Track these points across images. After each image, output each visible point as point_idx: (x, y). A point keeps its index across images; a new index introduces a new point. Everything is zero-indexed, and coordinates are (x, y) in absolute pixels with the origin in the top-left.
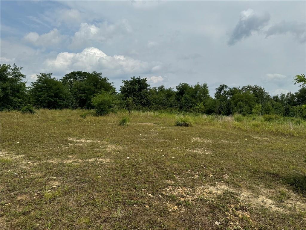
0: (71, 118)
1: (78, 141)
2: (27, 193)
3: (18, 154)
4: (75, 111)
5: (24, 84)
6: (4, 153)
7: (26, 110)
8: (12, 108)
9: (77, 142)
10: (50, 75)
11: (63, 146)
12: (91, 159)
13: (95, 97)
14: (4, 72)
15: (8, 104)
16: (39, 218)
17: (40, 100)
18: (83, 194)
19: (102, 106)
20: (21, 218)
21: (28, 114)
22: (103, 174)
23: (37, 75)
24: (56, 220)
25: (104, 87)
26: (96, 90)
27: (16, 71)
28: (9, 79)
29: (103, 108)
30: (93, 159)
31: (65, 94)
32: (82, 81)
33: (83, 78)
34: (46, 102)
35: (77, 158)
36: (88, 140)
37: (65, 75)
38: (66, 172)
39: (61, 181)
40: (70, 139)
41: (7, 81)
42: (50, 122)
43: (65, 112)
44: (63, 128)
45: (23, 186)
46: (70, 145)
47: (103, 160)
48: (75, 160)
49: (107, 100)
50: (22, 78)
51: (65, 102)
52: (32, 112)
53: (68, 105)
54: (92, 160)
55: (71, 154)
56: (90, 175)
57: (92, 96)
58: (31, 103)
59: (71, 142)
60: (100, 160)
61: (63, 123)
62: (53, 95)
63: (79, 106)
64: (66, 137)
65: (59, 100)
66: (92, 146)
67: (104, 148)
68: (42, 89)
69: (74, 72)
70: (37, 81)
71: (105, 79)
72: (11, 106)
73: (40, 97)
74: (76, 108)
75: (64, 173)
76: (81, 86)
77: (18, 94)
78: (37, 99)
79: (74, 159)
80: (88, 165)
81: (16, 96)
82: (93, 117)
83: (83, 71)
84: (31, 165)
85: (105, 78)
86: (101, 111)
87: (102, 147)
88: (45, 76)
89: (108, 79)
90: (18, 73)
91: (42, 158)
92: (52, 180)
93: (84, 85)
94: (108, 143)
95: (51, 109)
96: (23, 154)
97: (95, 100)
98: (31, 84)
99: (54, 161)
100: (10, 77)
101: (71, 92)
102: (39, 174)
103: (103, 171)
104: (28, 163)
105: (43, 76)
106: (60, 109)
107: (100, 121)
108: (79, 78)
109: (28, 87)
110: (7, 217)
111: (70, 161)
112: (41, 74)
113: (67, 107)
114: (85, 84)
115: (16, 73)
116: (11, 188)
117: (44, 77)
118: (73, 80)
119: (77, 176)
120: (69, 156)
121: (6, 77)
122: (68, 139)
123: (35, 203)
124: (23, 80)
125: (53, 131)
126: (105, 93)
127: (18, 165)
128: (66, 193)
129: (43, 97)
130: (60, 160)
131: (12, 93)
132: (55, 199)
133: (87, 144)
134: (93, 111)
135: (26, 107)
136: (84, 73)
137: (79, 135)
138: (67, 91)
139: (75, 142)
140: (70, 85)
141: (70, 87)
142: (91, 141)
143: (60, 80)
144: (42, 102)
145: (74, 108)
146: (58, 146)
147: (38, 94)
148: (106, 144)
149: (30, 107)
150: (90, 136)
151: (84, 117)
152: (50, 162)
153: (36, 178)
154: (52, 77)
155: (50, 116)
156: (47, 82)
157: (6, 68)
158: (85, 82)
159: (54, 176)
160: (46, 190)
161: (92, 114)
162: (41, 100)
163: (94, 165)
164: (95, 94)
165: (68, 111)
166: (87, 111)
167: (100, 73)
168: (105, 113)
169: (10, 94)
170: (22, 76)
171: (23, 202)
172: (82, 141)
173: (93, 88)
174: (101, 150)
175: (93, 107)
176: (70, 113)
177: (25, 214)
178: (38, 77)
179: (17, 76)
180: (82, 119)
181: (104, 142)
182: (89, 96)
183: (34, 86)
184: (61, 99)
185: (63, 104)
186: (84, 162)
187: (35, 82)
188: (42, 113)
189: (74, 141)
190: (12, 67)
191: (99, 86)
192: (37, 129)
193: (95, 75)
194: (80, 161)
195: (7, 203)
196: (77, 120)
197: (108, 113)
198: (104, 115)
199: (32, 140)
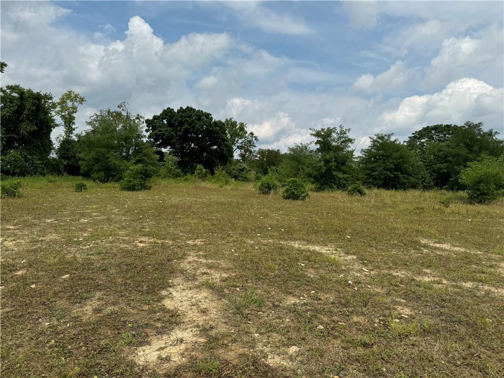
0: (423, 206)
1: (438, 245)
2: (365, 315)
3: (348, 253)
4: (428, 194)
5: (352, 152)
6: (330, 249)
7: (354, 190)
8: (335, 187)
9: (436, 248)
10: (389, 136)
11: (413, 251)
12: (466, 282)
13: (467, 169)
14: (328, 137)
15: (331, 182)
16: (386, 359)
17: (373, 175)
18: (458, 343)
19: (482, 186)
20: (361, 351)
21: (357, 197)
22: (495, 317)
23: (371, 138)
24: (412, 372)
25: (486, 149)
26: (471, 156)
27: (342, 135)
28: (333, 146)
29: (483, 189)
30: (472, 283)
31: (413, 166)
32: (443, 141)
33: (445, 135)
34: (381, 179)
35: (439, 277)
36: (457, 246)
37: (413, 134)
38: (422, 297)
39: (414, 309)
40: (424, 241)
41: (331, 150)
42: (389, 209)
43: (412, 195)
44: (411, 222)
45: (359, 302)
46: (425, 250)
47: (493, 289)
48: (436, 279)
49: (495, 172)
50: (350, 144)
51: (412, 178)
52: (361, 192)
53: (417, 184)
54: (469, 285)
55: (428, 267)
56: (468, 312)
57: (462, 167)
58: (360, 179)
59: (425, 246)
60: (486, 288)
61: (410, 213)
62: (394, 167)
63: (436, 185)
64: (417, 237)
65: (401, 176)
66: (467, 259)
67: (491, 266)
68: (377, 159)
69: (428, 127)
70: (370, 146)
71: (490, 134)
72: (335, 184)
73: (374, 171)
74: (429, 189)
75: (419, 298)
76: (440, 151)
77: (343, 168)
78: (368, 174)
79: (434, 277)
80: (462, 292)
81: (340, 170)
82: (465, 206)
83: (444, 124)
84: (367, 273)
85: (491, 132)
86: (479, 195)
87: (488, 265)
88: (382, 138)
89: (496, 132)
90: (345, 138)
91: (382, 265)
92: (400, 304)
93: (445, 149)
94: (500, 258)
95: (388, 189)
96: (354, 254)
97: (467, 174)
98: (361, 152)
99: (400, 274)
100: (335, 144)
101: (422, 161)
102: (379, 290)
103: (493, 310)
104: (362, 270)
105: (379, 138)
106: (403, 189)
107: (479, 213)
108: (437, 136)
109: (356, 156)
110: (342, 341)
111: (427, 279)
112: (375, 135)
113: (414, 186)
114: (449, 146)
115: (343, 137)
116: (343, 301)
117: (379, 140)
118: (427, 141)
119: (443, 307)
120: (424, 270)
121: (330, 145)
122: (420, 241)
123: (377, 333)
124: (351, 147)
125: (395, 225)
126: (490, 161)
127: (349, 270)
128: (425, 332)
129: (377, 171)
130: (410, 274)
131: (337, 166)
132: (407, 336)
133: (455, 254)
134: (463, 194)
135: (353, 186)
136: (448, 126)
137: (439, 235)
138: (415, 159)
139: (433, 247)
140: (420, 149)
141: (420, 153)
142: (463, 250)
143: (404, 142)
144: (375, 179)
145: (427, 188)
146: (404, 249)
147: (370, 166)
148: (495, 260)
149: (359, 187)
150: (461, 239)
151: (446, 204)
152: (395, 274)
153: (375, 295)
154: (392, 139)
155: (388, 201)
156: (384, 147)
157: (331, 133)
158: (447, 142)
159: (403, 299)
160: (392, 317)
161: (461, 199)
162: (375, 175)
163: (475, 296)
164: (469, 163)
165: (417, 193)
166: (450, 194)
167: (480, 123)
168: (489, 199)
169: (333, 168)
170: (350, 141)
171: (360, 327)
172: (445, 246)
173: (464, 152)
174: (485, 270)
175: (462, 187)
176: (420, 196)
177: (365, 345)
178: (371, 140)
179: (343, 142)
180: (442, 208)
181: (490, 255)
182: (455, 167)
183: (366, 155)
184: (405, 174)
185: (408, 182)
186: (454, 285)
187: (367, 148)
188: (375, 196)
189: (431, 245)
190: (338, 130)
191: (476, 148)
192: (371, 220)
193: (468, 129)
194: (445, 282)
195: (341, 322)
196: (434, 209)
197: (494, 199)
198: (486, 202)
199: (365, 235)
